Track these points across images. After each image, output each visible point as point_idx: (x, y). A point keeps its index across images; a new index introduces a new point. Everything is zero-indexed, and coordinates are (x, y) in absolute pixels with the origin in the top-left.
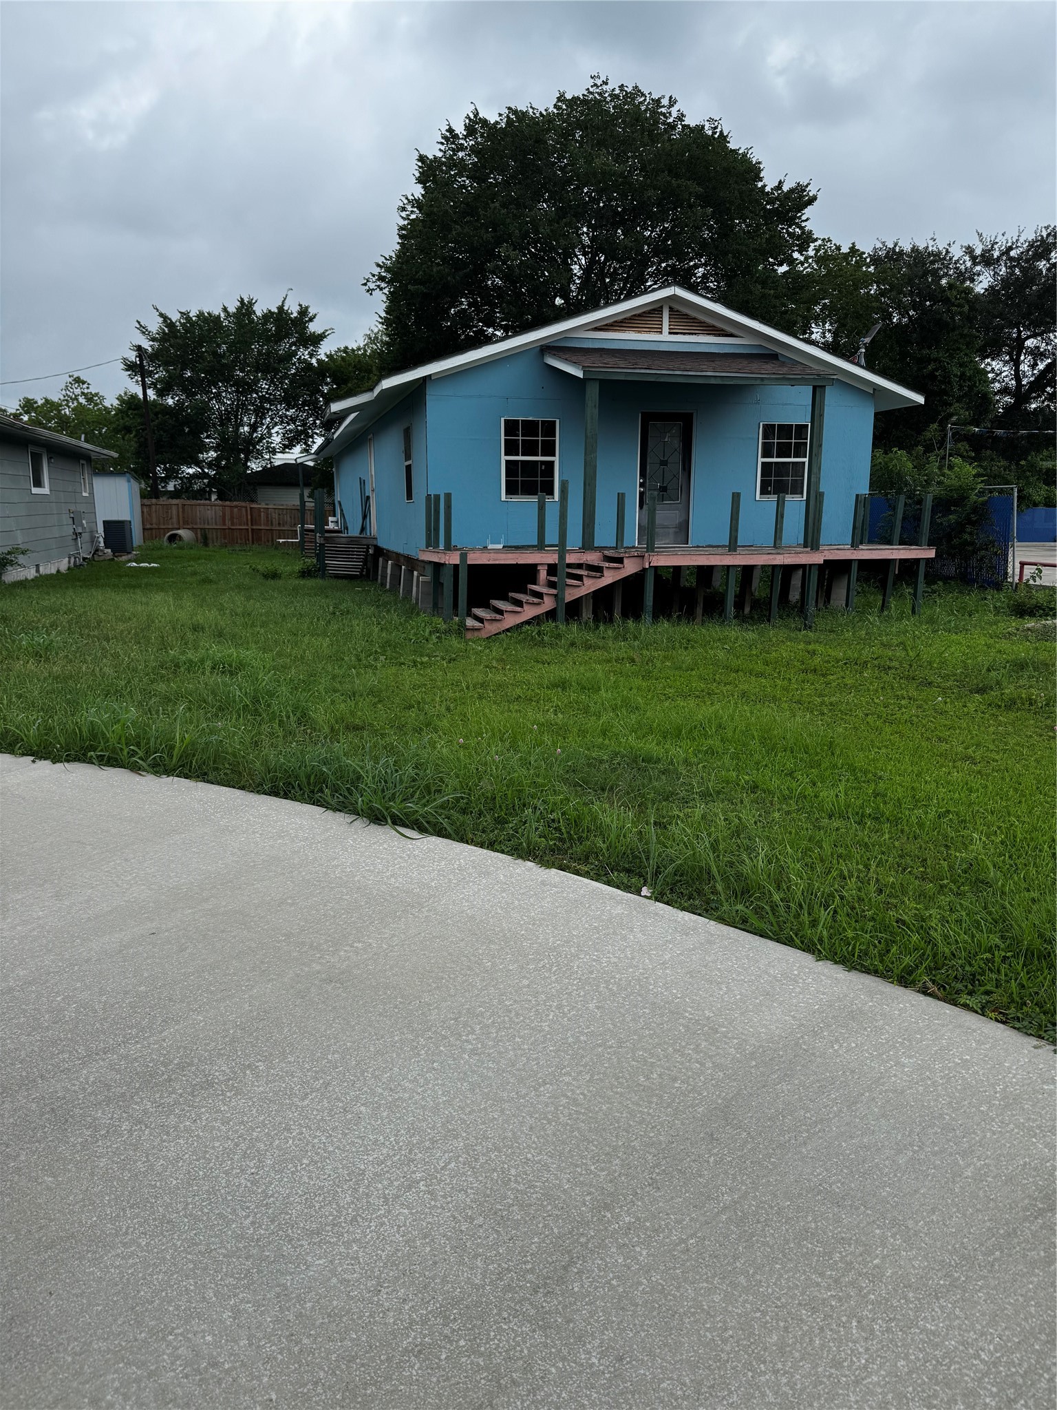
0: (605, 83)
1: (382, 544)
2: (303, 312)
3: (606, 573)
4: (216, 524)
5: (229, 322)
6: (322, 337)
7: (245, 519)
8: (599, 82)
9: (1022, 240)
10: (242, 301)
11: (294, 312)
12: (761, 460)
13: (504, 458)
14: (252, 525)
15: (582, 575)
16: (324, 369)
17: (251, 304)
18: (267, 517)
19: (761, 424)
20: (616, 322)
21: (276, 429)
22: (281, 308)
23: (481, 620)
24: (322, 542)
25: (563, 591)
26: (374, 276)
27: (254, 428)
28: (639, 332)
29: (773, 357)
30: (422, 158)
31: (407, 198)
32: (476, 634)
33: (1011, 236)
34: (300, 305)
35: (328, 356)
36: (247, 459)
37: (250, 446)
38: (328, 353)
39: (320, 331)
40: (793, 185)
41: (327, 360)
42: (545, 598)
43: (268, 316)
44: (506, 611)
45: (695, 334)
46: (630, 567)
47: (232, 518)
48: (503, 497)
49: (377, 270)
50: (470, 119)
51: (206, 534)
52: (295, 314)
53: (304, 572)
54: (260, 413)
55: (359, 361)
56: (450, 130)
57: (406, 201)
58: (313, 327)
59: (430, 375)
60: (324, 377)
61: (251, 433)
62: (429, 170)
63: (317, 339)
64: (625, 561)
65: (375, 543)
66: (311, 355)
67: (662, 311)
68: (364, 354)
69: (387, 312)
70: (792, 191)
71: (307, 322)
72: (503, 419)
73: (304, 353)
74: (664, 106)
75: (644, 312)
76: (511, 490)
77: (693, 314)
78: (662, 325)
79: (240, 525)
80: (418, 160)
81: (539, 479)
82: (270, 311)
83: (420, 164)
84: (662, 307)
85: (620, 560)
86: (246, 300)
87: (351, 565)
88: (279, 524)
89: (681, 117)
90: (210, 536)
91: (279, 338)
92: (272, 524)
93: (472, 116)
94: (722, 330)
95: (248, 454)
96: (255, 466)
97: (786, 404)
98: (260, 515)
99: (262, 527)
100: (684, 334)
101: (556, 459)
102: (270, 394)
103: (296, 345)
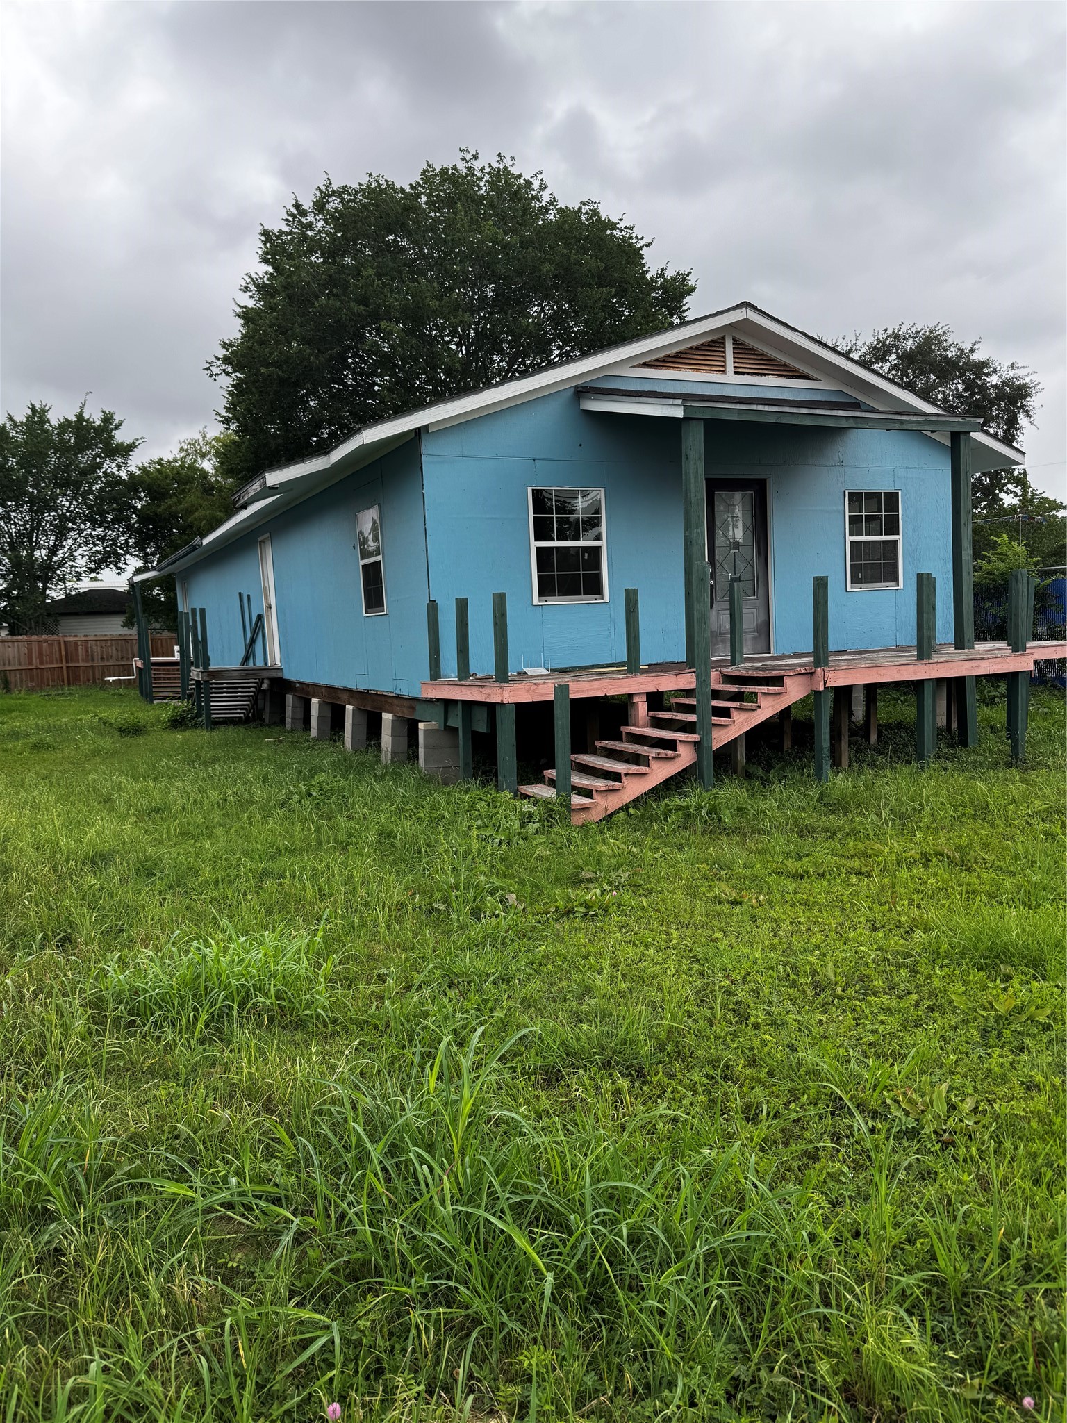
0: (475, 157)
1: (288, 675)
2: (108, 419)
3: (763, 701)
4: (20, 664)
5: (17, 432)
6: (131, 447)
7: (58, 656)
8: (468, 156)
9: (859, 343)
10: (33, 409)
11: (96, 419)
12: (849, 539)
13: (535, 545)
14: (67, 662)
15: (728, 709)
16: (134, 484)
17: (44, 411)
18: (87, 651)
19: (847, 492)
20: (668, 356)
21: (80, 551)
22: (80, 417)
23: (588, 793)
24: (206, 679)
25: (709, 734)
26: (218, 359)
27: (53, 551)
28: (698, 370)
29: (856, 406)
30: (265, 233)
31: (250, 277)
32: (583, 815)
33: (851, 338)
34: (103, 412)
35: (140, 469)
36: (45, 588)
37: (48, 572)
38: (140, 465)
39: (128, 441)
40: (673, 274)
41: (139, 472)
42: (682, 749)
43: (65, 426)
44: (626, 775)
45: (765, 374)
46: (794, 691)
47: (40, 654)
48: (536, 601)
49: (222, 353)
50: (321, 192)
51: (6, 677)
52: (98, 423)
53: (175, 721)
54: (61, 533)
55: (178, 473)
56: (297, 206)
57: (249, 280)
58: (121, 437)
59: (426, 427)
60: (138, 491)
61: (50, 558)
62: (274, 247)
63: (126, 450)
64: (787, 681)
65: (279, 675)
66: (119, 467)
67: (724, 343)
68: (182, 466)
69: (228, 409)
70: (673, 279)
71: (112, 430)
72: (530, 490)
73: (110, 466)
74: (533, 190)
75: (702, 345)
76: (546, 589)
77: (761, 347)
78: (724, 361)
79: (52, 663)
80: (262, 234)
81: (581, 572)
82: (66, 420)
83: (263, 238)
84: (723, 338)
85: (778, 681)
86: (38, 407)
87: (235, 706)
88: (102, 659)
89: (553, 202)
90: (12, 679)
91: (80, 448)
92: (93, 660)
93: (324, 189)
94: (796, 371)
95: (46, 580)
96: (56, 593)
97: (873, 467)
98: (77, 650)
99: (81, 664)
100: (752, 374)
101: (603, 544)
102: (72, 512)
103: (101, 458)
